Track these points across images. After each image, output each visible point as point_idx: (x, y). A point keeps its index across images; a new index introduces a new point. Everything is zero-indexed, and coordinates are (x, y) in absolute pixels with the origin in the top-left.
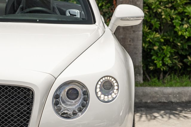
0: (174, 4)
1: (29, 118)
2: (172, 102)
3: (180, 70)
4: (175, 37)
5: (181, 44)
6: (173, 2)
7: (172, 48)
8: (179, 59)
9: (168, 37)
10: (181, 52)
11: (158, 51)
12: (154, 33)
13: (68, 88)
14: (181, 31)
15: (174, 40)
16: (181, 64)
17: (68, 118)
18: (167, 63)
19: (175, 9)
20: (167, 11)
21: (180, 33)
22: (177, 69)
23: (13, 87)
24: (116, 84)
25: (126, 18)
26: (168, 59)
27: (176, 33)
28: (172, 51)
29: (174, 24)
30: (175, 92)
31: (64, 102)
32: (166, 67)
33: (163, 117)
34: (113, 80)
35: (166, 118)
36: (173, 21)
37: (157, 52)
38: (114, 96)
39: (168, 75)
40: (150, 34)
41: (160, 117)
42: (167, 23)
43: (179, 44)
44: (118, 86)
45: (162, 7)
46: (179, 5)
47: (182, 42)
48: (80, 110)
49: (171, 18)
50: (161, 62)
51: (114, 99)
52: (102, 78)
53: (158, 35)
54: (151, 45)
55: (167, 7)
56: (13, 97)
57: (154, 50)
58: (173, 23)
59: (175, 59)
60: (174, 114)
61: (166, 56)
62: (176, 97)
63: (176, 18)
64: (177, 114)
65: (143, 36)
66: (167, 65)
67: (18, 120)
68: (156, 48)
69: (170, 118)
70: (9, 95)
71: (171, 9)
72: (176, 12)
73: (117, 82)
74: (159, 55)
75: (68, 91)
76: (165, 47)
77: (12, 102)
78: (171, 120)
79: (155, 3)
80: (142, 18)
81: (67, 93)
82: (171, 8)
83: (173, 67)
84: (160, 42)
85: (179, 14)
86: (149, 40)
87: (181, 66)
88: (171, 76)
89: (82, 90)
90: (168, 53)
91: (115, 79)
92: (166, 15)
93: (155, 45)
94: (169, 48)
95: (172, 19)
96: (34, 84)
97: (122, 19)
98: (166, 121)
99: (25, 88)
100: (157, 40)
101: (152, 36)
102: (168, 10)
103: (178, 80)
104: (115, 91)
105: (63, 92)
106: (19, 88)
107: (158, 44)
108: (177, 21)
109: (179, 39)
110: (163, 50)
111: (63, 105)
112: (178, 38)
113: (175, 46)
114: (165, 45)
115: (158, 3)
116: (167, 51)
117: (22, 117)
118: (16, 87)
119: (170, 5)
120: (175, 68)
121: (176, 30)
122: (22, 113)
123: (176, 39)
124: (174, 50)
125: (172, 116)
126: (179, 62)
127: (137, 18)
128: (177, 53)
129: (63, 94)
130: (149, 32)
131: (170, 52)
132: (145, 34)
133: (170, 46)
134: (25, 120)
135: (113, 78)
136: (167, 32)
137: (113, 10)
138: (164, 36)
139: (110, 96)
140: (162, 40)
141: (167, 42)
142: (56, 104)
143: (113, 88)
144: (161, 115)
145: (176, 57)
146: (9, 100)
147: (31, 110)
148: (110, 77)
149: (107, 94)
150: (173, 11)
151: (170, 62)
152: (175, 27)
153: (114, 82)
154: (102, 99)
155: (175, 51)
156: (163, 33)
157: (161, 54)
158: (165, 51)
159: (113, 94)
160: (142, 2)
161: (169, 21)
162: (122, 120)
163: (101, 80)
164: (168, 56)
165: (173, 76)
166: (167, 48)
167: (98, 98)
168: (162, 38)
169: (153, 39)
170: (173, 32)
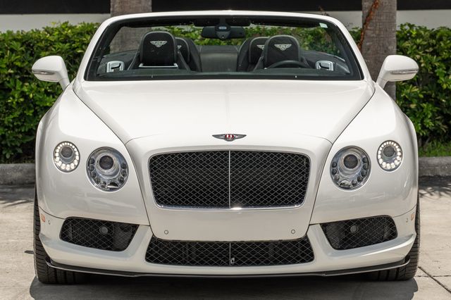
0: (436, 48)
1: (305, 189)
2: (439, 176)
3: (445, 135)
4: (439, 91)
5: (446, 100)
6: (435, 45)
7: (435, 106)
8: (443, 121)
9: (429, 92)
10: (446, 111)
11: (417, 110)
12: (411, 86)
13: (346, 155)
14: (446, 83)
15: (437, 95)
16: (445, 127)
17: (348, 188)
18: (427, 126)
19: (438, 55)
20: (427, 57)
21: (445, 86)
22: (441, 133)
23: (286, 155)
24: (398, 150)
25: (396, 71)
26: (428, 121)
27: (439, 86)
28: (435, 110)
29: (437, 75)
30: (443, 162)
31: (341, 171)
32: (426, 131)
33: (432, 195)
34: (395, 145)
35: (436, 196)
36: (436, 71)
37: (415, 112)
38: (398, 163)
39: (429, 142)
40: (405, 87)
41: (428, 195)
42: (427, 73)
43: (443, 101)
44: (401, 152)
45: (420, 53)
46: (443, 50)
47: (447, 98)
48: (359, 180)
49: (432, 67)
50: (420, 124)
51: (397, 167)
52: (383, 143)
53: (416, 90)
54: (407, 102)
55: (427, 53)
56: (286, 166)
57: (410, 109)
58: (435, 73)
59: (438, 120)
60: (445, 191)
61: (426, 116)
62: (444, 169)
63: (439, 67)
64: (448, 190)
65: (397, 90)
66: (428, 128)
67: (293, 192)
68: (413, 106)
69: (441, 195)
70: (282, 164)
71: (433, 55)
72: (440, 58)
73: (400, 147)
74: (418, 116)
75: (346, 157)
76: (425, 105)
77: (286, 171)
78: (442, 198)
79: (412, 47)
80: (416, 72)
81: (345, 161)
82: (432, 53)
83: (435, 131)
84: (418, 98)
85: (443, 61)
86: (405, 96)
87: (446, 129)
88: (433, 143)
89: (361, 156)
90: (429, 112)
91: (398, 144)
92: (426, 63)
93: (411, 102)
94: (430, 106)
95: (434, 68)
96: (309, 149)
97: (393, 73)
98: (437, 199)
99: (300, 155)
100: (415, 96)
101: (408, 91)
102: (429, 56)
103: (443, 147)
104: (398, 158)
105: (340, 161)
106: (293, 155)
107: (415, 101)
108: (441, 70)
109: (444, 94)
110: (422, 108)
111: (341, 173)
112: (442, 93)
113: (438, 103)
114: (425, 103)
115: (415, 47)
116: (427, 109)
117: (297, 188)
118: (290, 154)
119: (431, 49)
120: (438, 132)
121: (439, 82)
122: (297, 184)
123: (439, 94)
124: (437, 108)
125: (442, 193)
126: (443, 124)
127: (410, 71)
128: (440, 113)
129: (341, 162)
130: (404, 86)
131: (432, 111)
132: (399, 89)
133: (432, 104)
134: (300, 191)
135: (395, 142)
136: (427, 85)
137: (381, 63)
138: (423, 90)
139: (392, 164)
140: (421, 96)
141: (427, 98)
142: (333, 173)
143: (396, 155)
144: (429, 192)
145: (439, 117)
146: (283, 168)
147: (307, 180)
148: (392, 141)
149: (390, 161)
150: (435, 57)
151: (431, 124)
152: (438, 78)
153: (397, 147)
154: (384, 167)
155: (438, 110)
156: (423, 86)
157: (420, 114)
158: (425, 110)
159: (396, 161)
160: (395, 47)
161: (431, 70)
162: (406, 194)
163: (383, 146)
164: (429, 116)
165: (435, 144)
166: (428, 105)
167: (381, 165)
168: (420, 93)
169: (409, 94)
170: (435, 85)
